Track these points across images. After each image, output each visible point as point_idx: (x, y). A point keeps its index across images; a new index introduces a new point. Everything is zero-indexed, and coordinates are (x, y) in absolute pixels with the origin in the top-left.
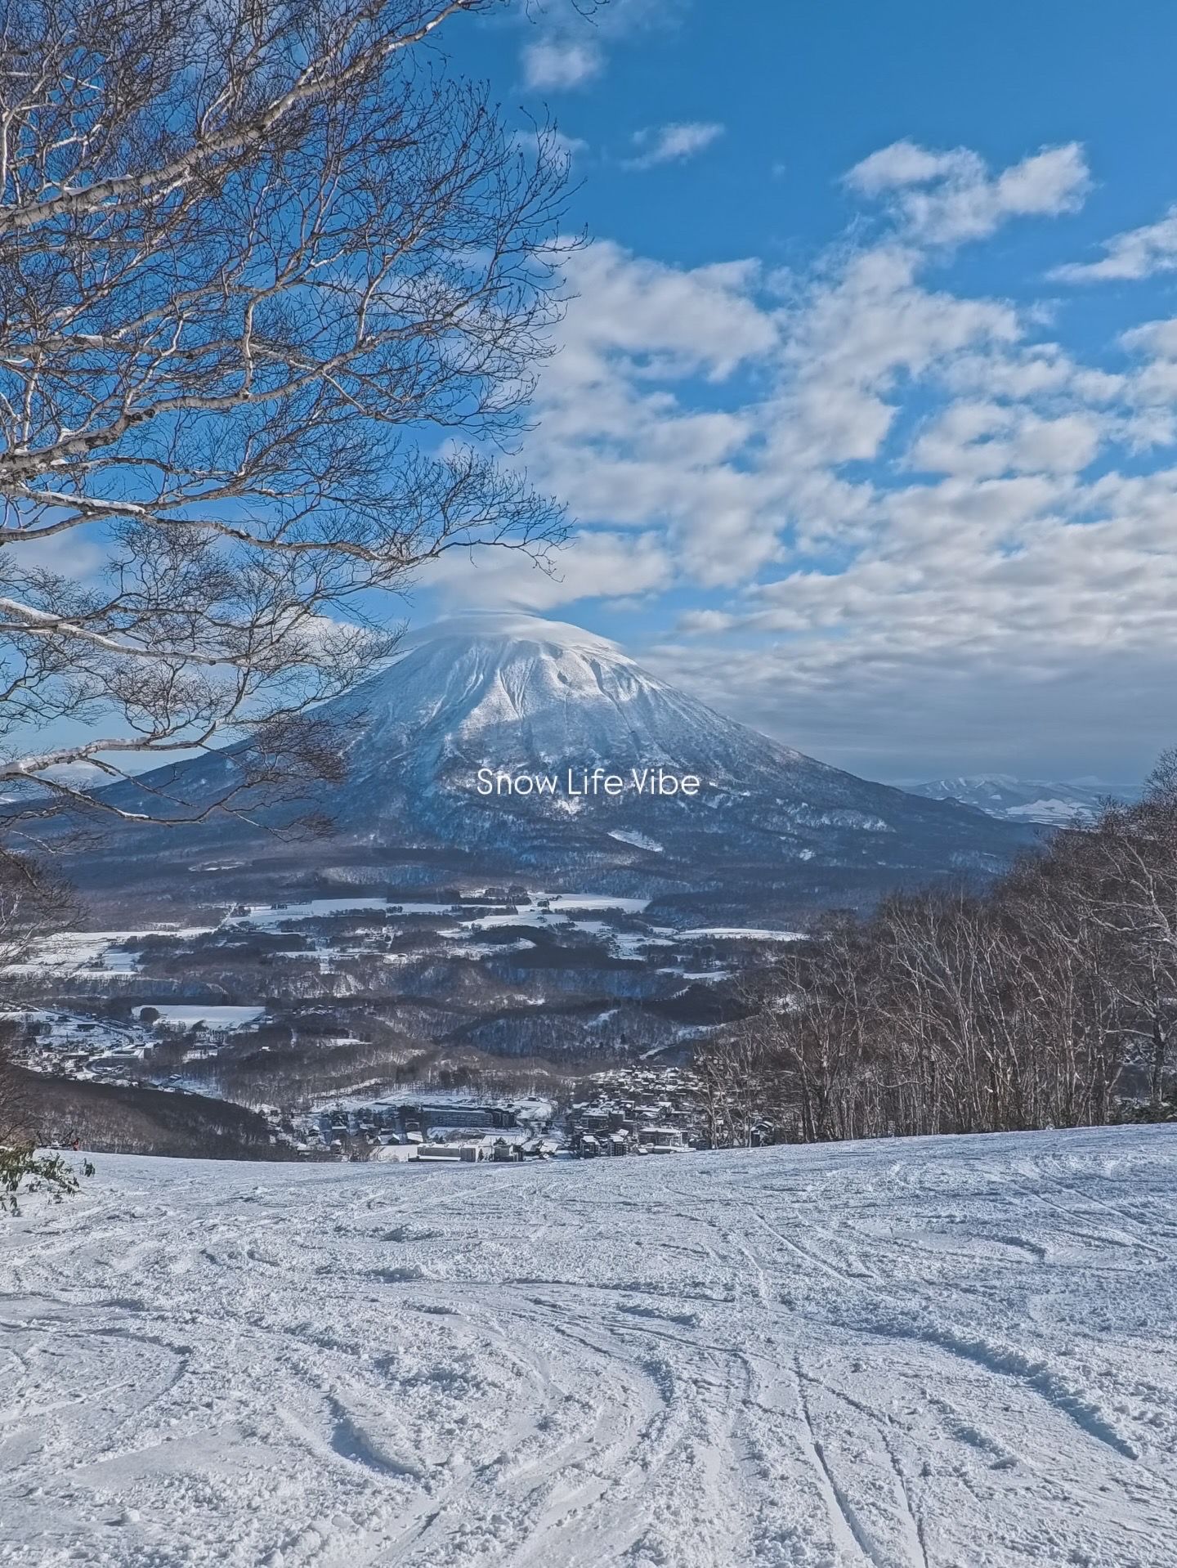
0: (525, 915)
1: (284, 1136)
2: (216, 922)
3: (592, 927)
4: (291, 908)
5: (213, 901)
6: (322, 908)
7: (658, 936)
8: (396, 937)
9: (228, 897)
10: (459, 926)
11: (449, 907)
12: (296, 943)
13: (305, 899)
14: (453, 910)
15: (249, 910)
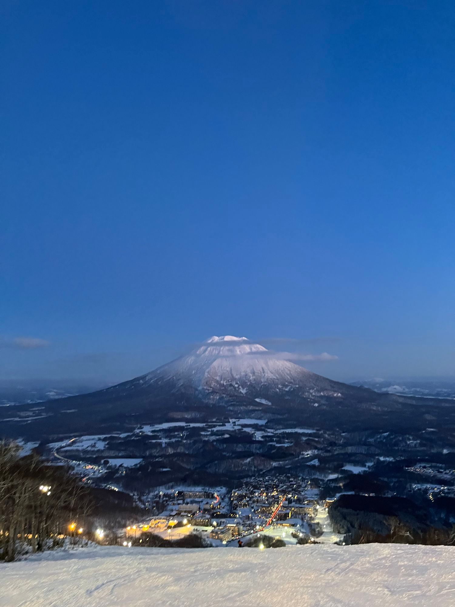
0: (228, 427)
2: (132, 431)
3: (248, 430)
4: (156, 426)
5: (132, 425)
7: (269, 432)
8: (187, 435)
10: (207, 431)
11: (205, 424)
12: (156, 437)
13: (161, 423)
14: (206, 425)
15: (143, 428)
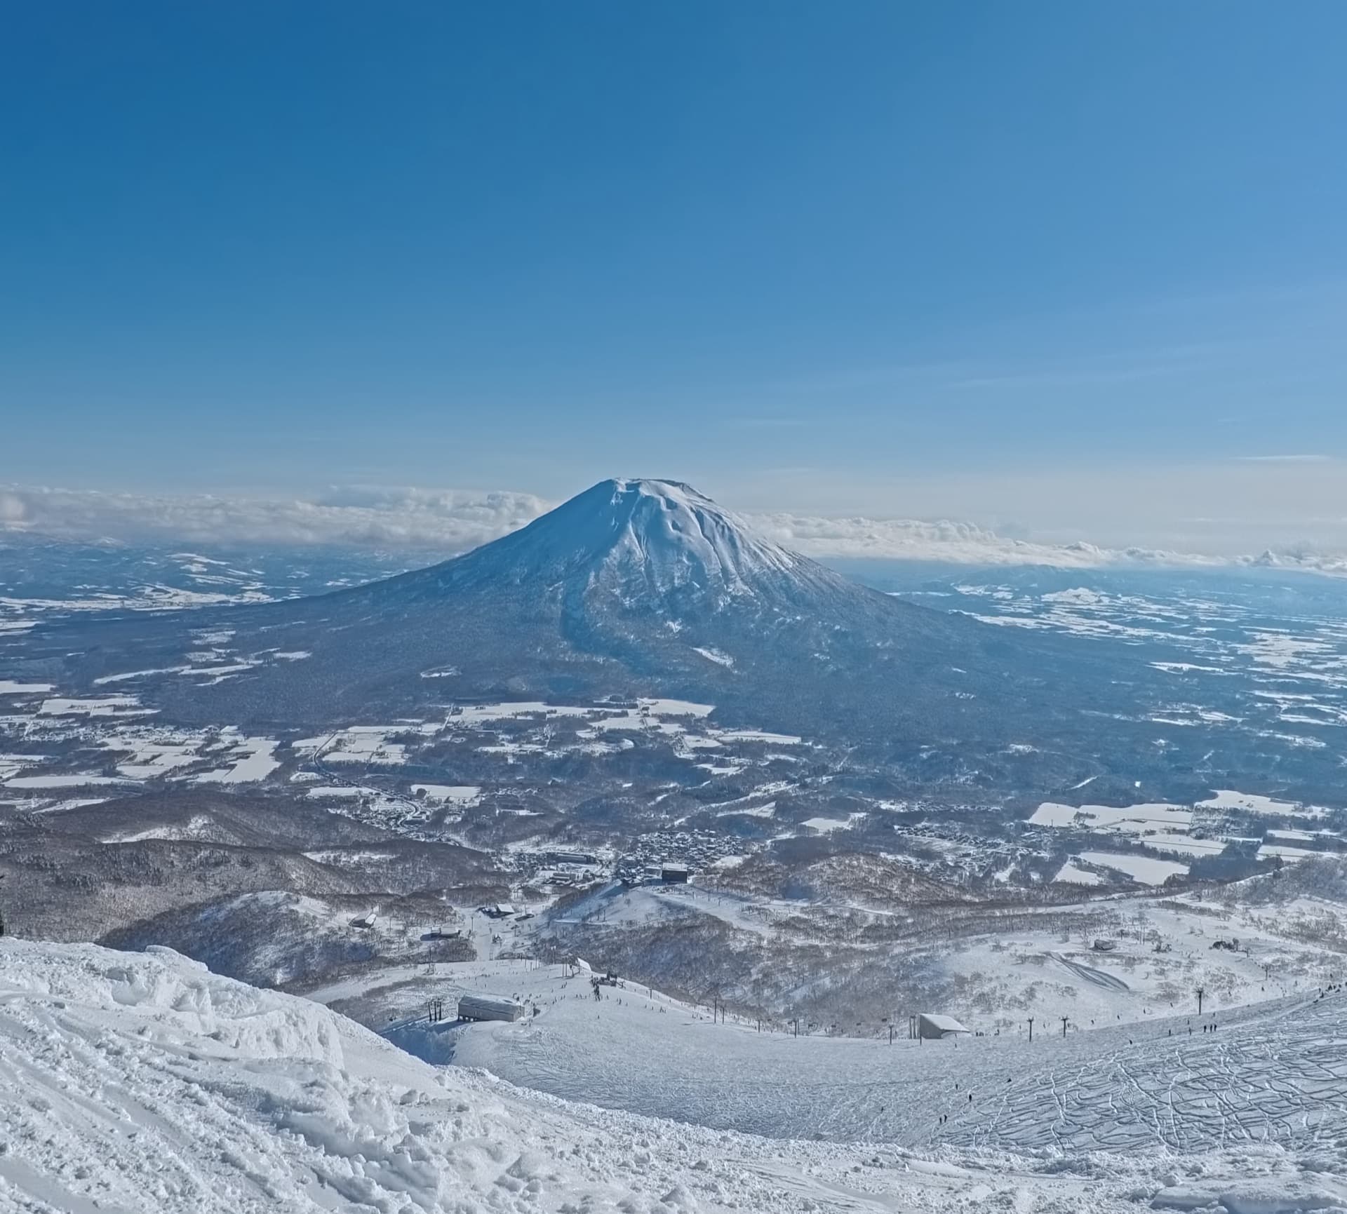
0: (632, 721)
1: (500, 865)
2: (443, 721)
3: (670, 729)
4: (488, 709)
5: (439, 703)
6: (505, 711)
7: (709, 737)
8: (552, 738)
9: (449, 701)
10: (590, 727)
11: (586, 710)
12: (491, 741)
13: (497, 701)
14: (589, 712)
15: (462, 711)
